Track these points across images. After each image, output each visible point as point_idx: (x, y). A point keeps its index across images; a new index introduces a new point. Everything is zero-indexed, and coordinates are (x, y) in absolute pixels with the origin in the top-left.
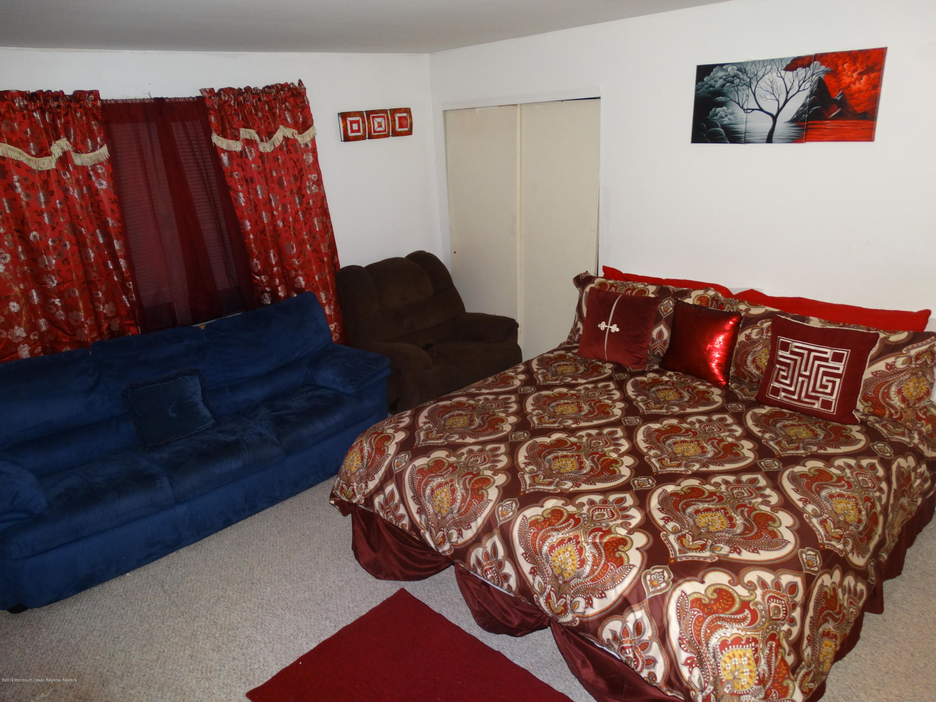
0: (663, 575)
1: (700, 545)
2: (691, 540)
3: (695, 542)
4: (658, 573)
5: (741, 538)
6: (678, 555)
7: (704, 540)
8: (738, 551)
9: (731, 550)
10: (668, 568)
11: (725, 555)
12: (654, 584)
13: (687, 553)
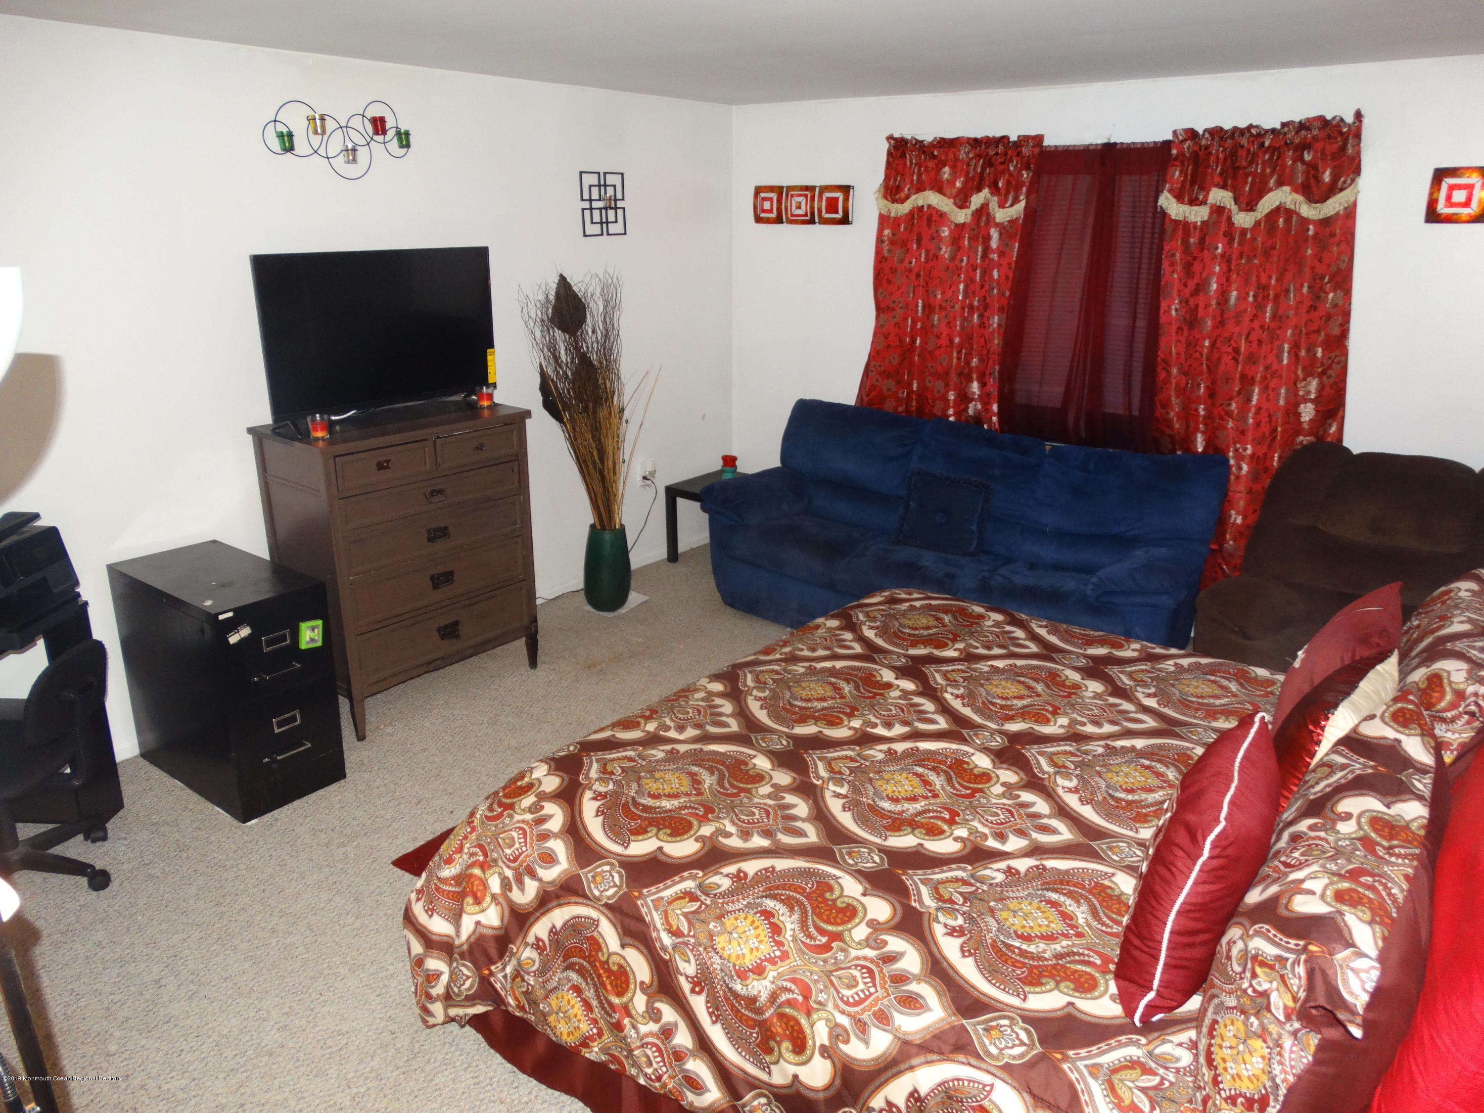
0: (610, 887)
1: (678, 928)
2: (685, 910)
3: (681, 917)
4: (613, 880)
5: (724, 992)
6: (649, 900)
7: (690, 931)
8: (697, 989)
9: (692, 978)
10: (622, 892)
11: (678, 968)
12: (597, 878)
13: (656, 910)
